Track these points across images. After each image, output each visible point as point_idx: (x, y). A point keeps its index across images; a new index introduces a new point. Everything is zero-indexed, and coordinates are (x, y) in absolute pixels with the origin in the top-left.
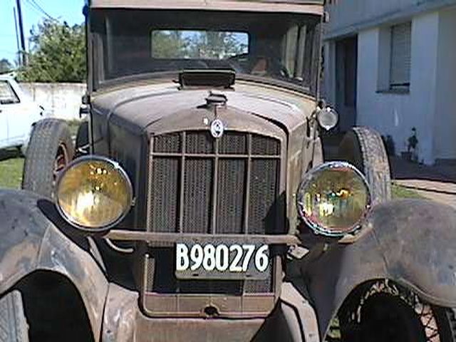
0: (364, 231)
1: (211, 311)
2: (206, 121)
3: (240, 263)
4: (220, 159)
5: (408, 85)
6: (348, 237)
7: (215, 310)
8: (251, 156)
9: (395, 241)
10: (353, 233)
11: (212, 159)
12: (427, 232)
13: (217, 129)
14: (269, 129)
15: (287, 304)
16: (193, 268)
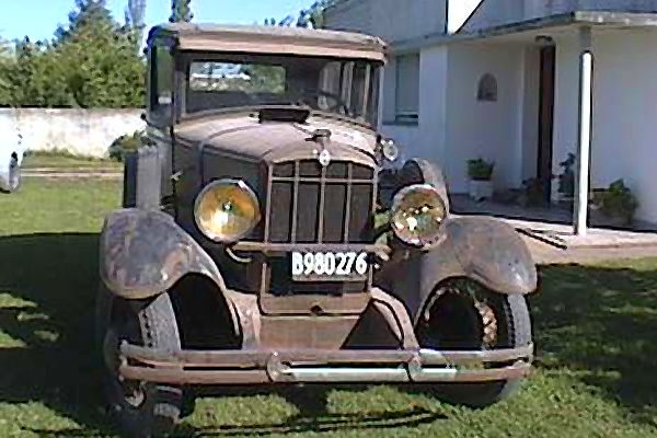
0: (439, 242)
1: (316, 310)
2: (315, 152)
3: (344, 268)
4: (327, 184)
5: (416, 116)
6: (427, 246)
7: (320, 309)
8: (350, 181)
9: (467, 247)
10: (430, 242)
11: (319, 184)
12: (490, 240)
13: (325, 158)
14: (362, 158)
15: (379, 301)
16: (307, 272)
